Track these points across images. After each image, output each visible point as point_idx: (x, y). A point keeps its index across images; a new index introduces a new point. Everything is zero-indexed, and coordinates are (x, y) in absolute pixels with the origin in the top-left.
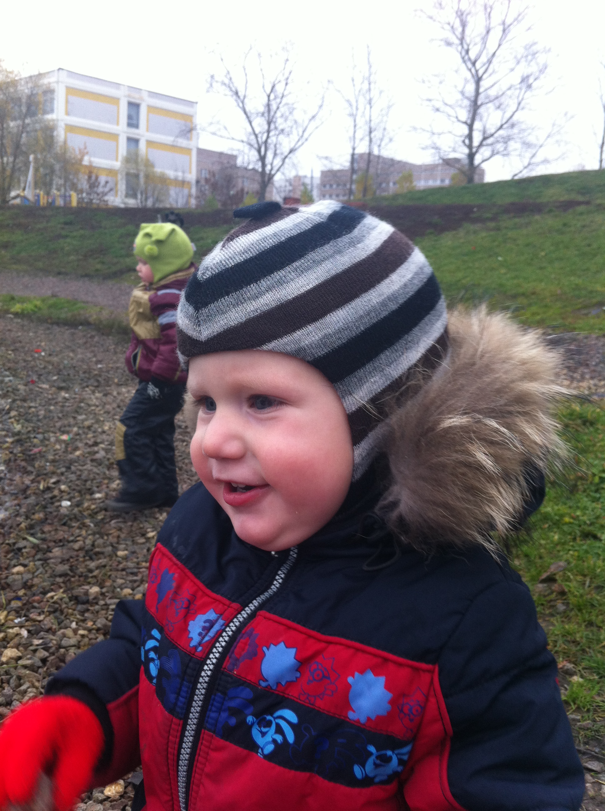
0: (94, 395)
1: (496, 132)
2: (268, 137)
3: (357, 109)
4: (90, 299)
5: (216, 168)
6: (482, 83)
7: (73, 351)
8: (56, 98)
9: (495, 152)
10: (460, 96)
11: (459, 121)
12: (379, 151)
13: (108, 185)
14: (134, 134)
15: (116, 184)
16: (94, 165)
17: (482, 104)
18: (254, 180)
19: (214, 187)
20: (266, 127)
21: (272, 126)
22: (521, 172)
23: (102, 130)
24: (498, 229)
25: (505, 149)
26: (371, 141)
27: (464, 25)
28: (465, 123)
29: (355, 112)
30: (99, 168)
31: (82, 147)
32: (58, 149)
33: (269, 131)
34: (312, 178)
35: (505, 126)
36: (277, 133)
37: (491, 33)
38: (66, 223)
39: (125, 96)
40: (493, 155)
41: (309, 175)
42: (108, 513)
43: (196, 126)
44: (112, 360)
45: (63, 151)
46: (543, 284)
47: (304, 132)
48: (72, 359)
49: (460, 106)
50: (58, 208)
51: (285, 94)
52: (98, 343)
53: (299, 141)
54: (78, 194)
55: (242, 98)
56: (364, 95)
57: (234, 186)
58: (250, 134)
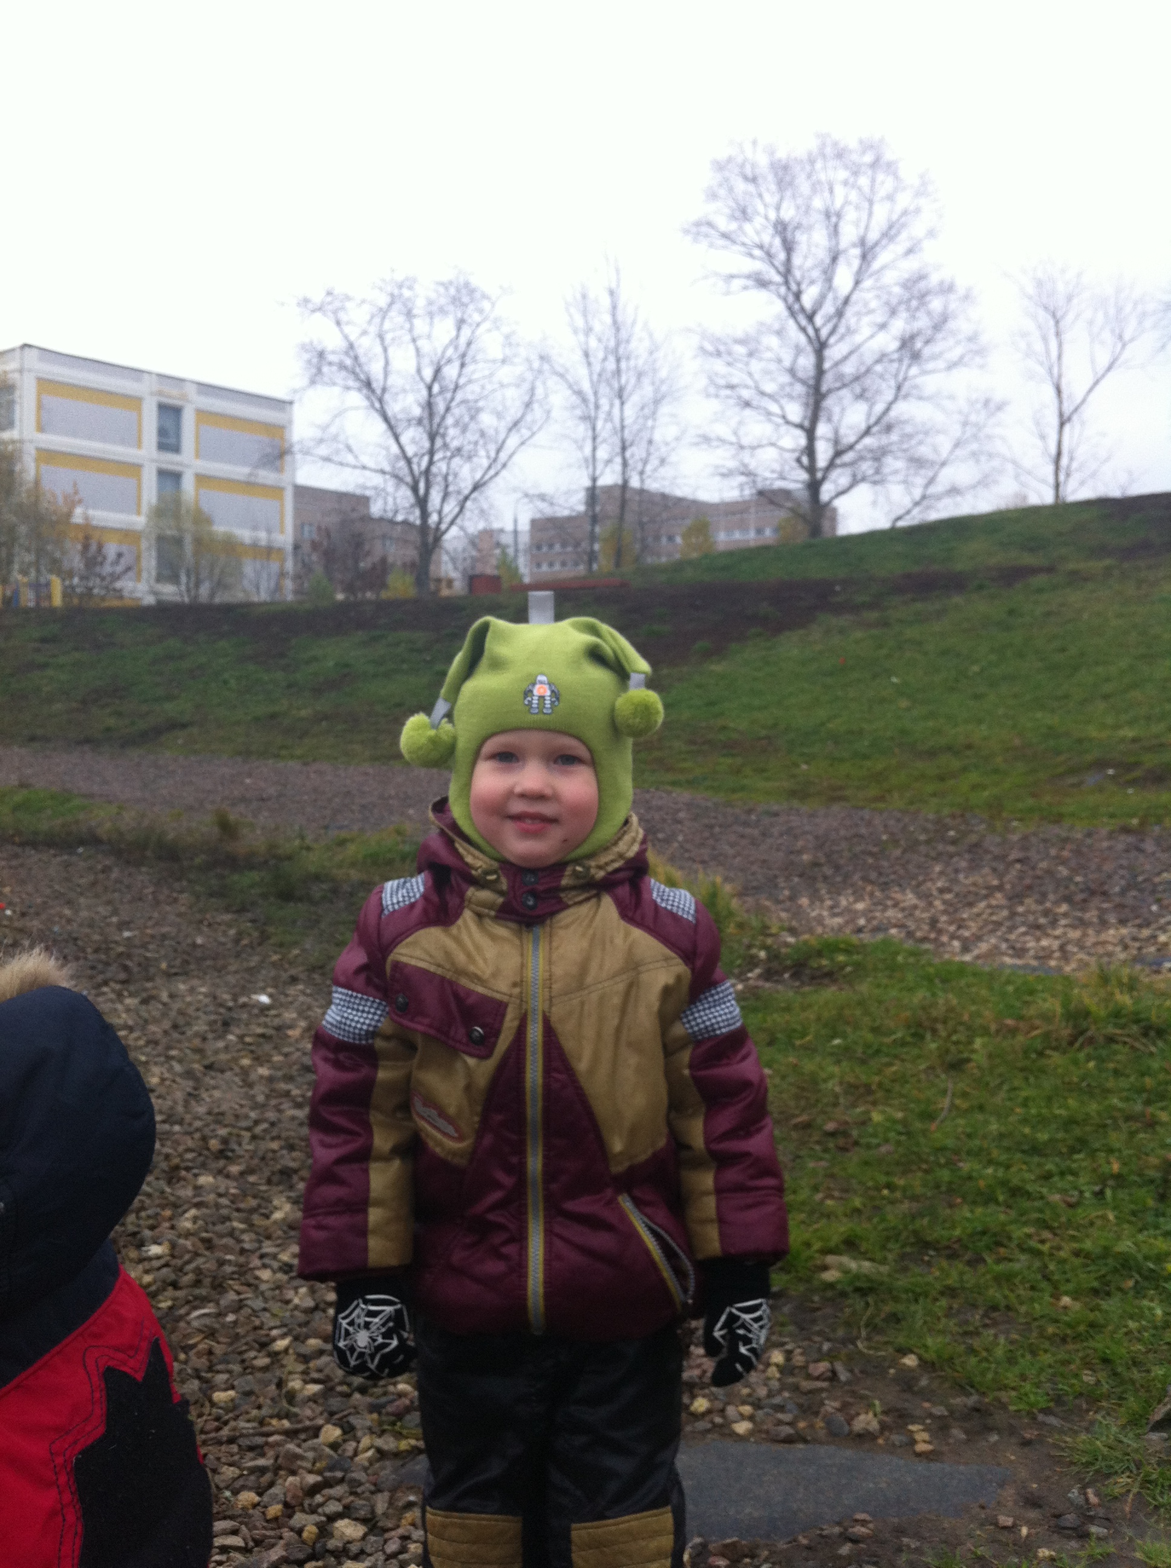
0: (121, 1002)
1: (857, 442)
2: (431, 462)
3: (597, 407)
4: (96, 788)
5: (332, 520)
6: (827, 353)
7: (69, 903)
8: (17, 400)
9: (859, 477)
10: (786, 378)
11: (788, 422)
12: (642, 481)
13: (123, 561)
14: (172, 463)
15: (138, 558)
16: (94, 523)
17: (830, 391)
18: (406, 541)
19: (329, 556)
20: (427, 444)
21: (439, 442)
22: (908, 512)
23: (107, 456)
24: (885, 624)
25: (877, 471)
26: (625, 464)
27: (789, 247)
28: (800, 426)
29: (593, 413)
30: (103, 529)
31: (70, 490)
32: (22, 496)
33: (432, 452)
34: (516, 532)
35: (875, 429)
36: (449, 454)
37: (841, 260)
38: (44, 640)
39: (152, 394)
40: (855, 482)
41: (509, 527)
42: (179, 1294)
43: (291, 446)
44: (150, 918)
45: (33, 499)
46: (983, 727)
47: (498, 451)
48: (69, 921)
49: (790, 397)
50: (27, 611)
51: (462, 381)
52: (121, 882)
53: (490, 467)
54: (63, 580)
55: (379, 392)
56: (608, 382)
57: (368, 553)
58: (397, 458)
